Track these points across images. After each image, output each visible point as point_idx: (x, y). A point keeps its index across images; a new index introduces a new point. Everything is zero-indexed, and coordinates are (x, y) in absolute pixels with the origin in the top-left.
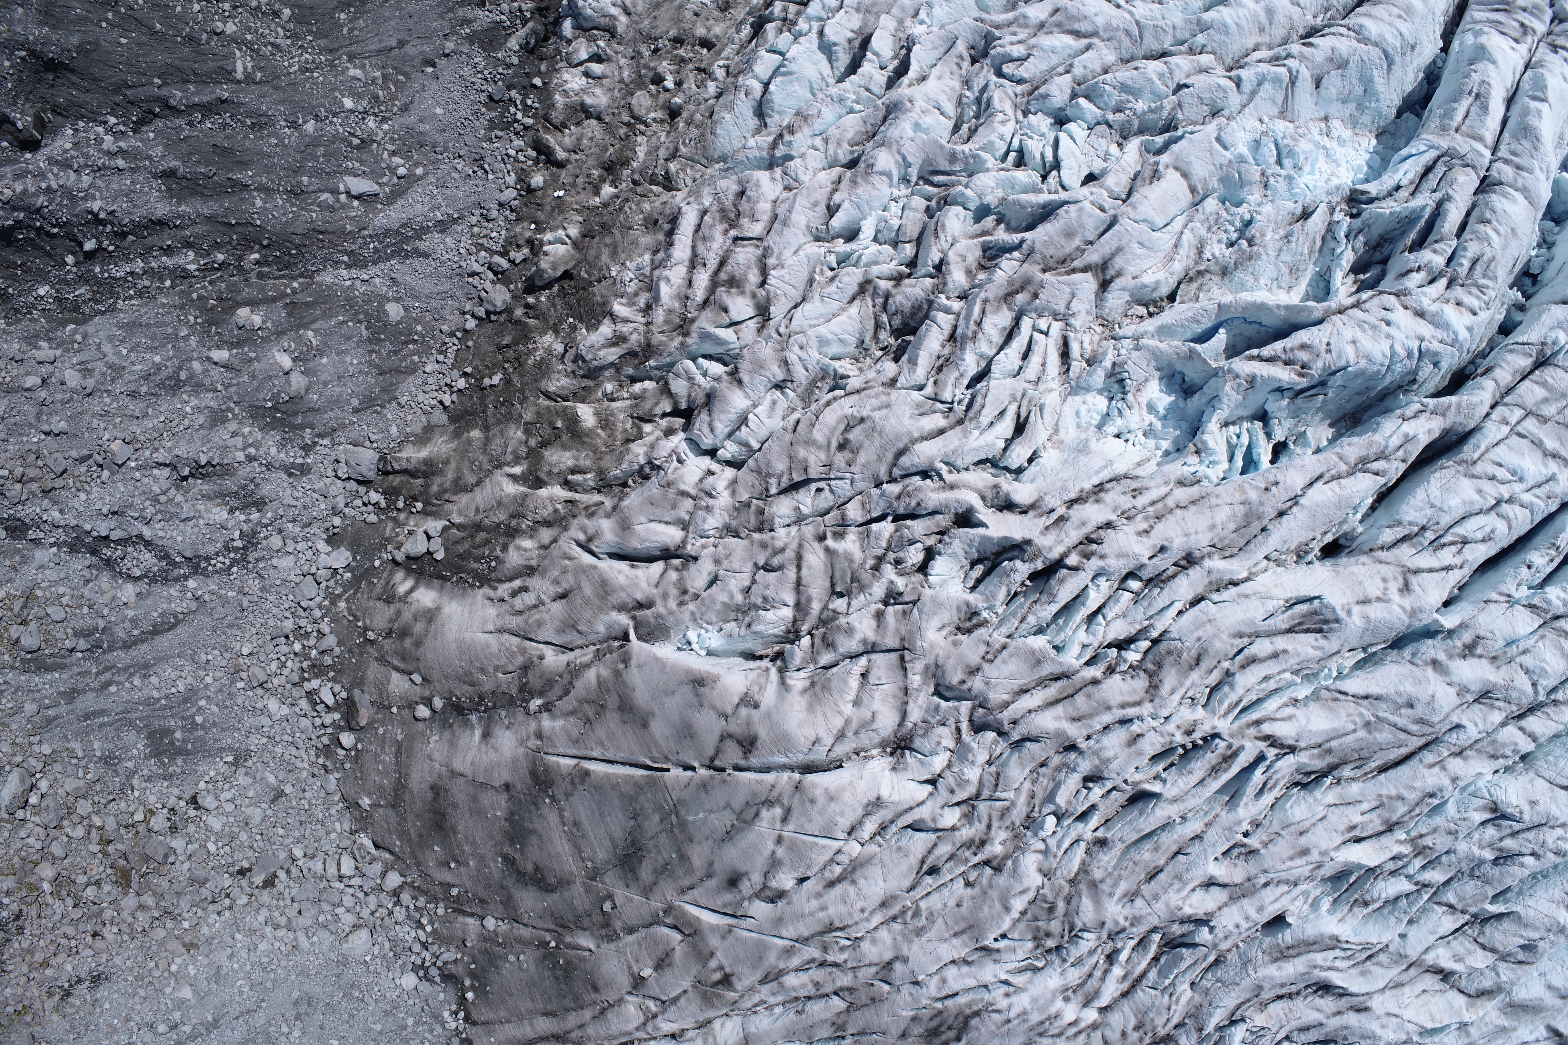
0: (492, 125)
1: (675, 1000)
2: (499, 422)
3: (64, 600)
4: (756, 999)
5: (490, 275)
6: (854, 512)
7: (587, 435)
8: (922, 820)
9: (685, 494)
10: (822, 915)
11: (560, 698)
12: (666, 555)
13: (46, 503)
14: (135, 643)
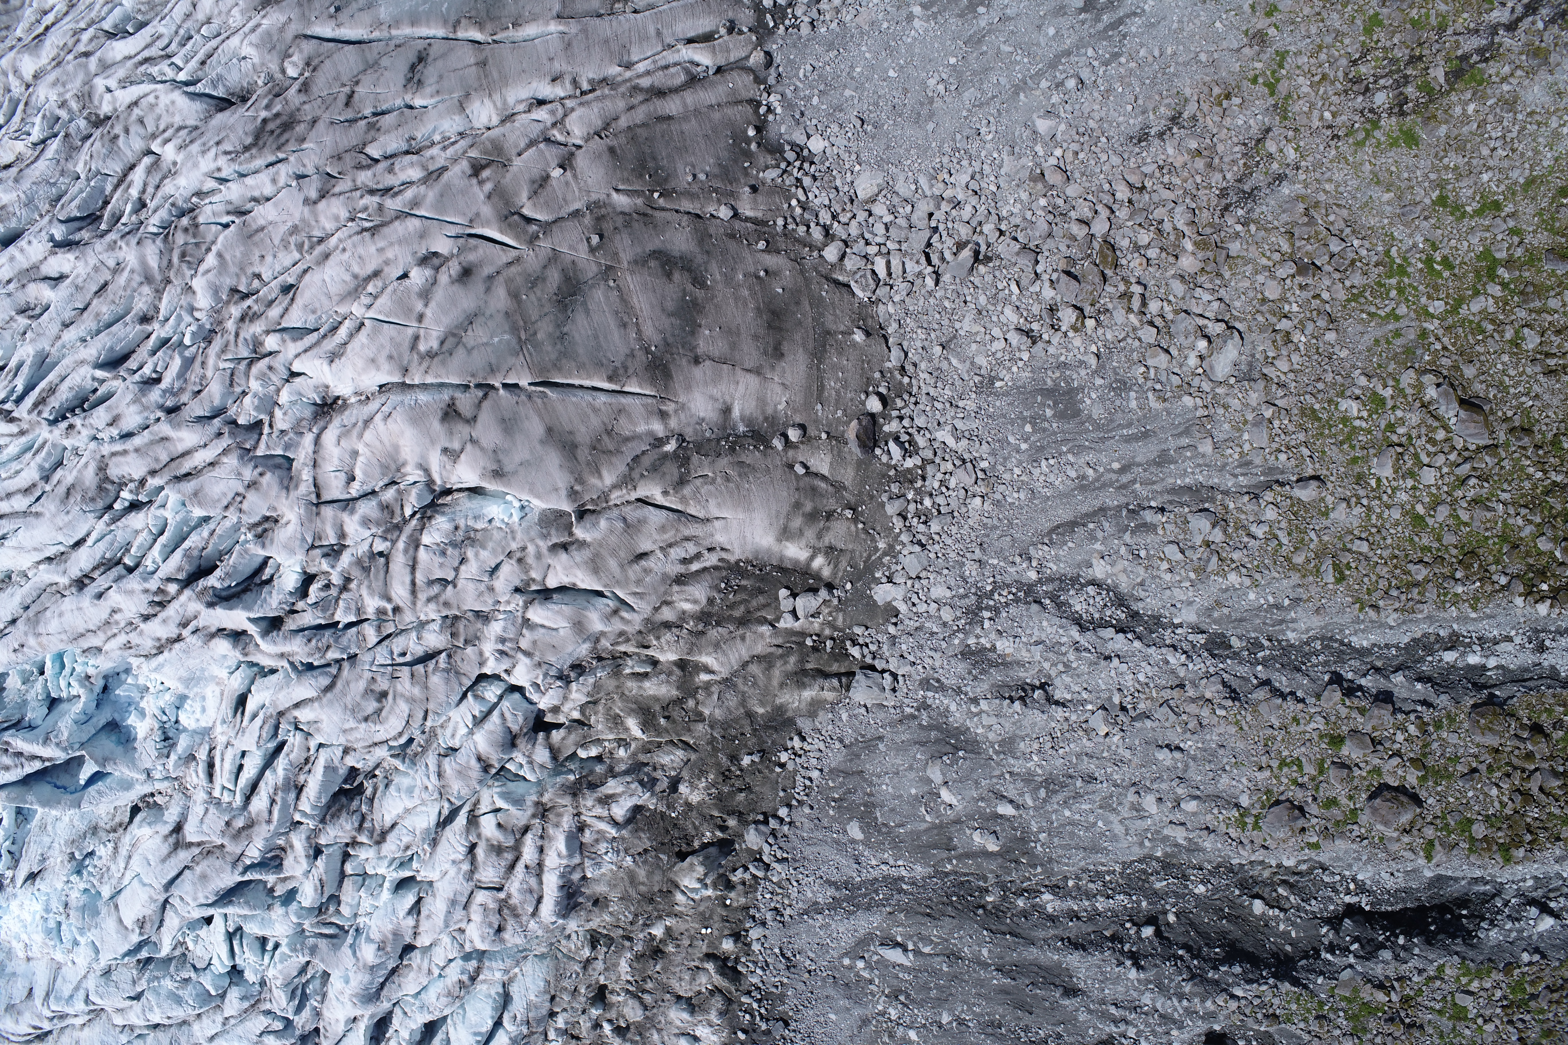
0: (782, 997)
1: (532, 143)
2: (736, 720)
3: (1165, 566)
4: (450, 152)
5: (765, 858)
6: (370, 633)
7: (632, 710)
8: (294, 340)
9: (527, 654)
10: (381, 244)
11: (644, 452)
12: (546, 594)
13: (1182, 673)
14: (1095, 513)
